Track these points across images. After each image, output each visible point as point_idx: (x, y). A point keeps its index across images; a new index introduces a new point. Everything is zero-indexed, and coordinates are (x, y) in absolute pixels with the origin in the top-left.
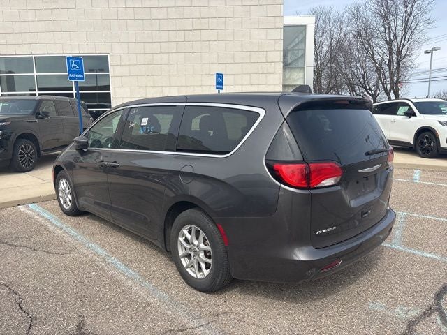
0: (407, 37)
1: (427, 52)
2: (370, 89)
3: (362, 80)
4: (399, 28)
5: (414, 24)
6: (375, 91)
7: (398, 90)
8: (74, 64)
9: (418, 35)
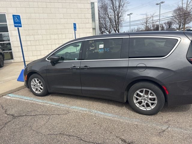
0: (121, 9)
1: (128, 15)
2: (108, 29)
3: (105, 26)
4: (117, 5)
5: (123, 4)
6: (110, 30)
7: (119, 30)
8: (16, 19)
9: (125, 8)
